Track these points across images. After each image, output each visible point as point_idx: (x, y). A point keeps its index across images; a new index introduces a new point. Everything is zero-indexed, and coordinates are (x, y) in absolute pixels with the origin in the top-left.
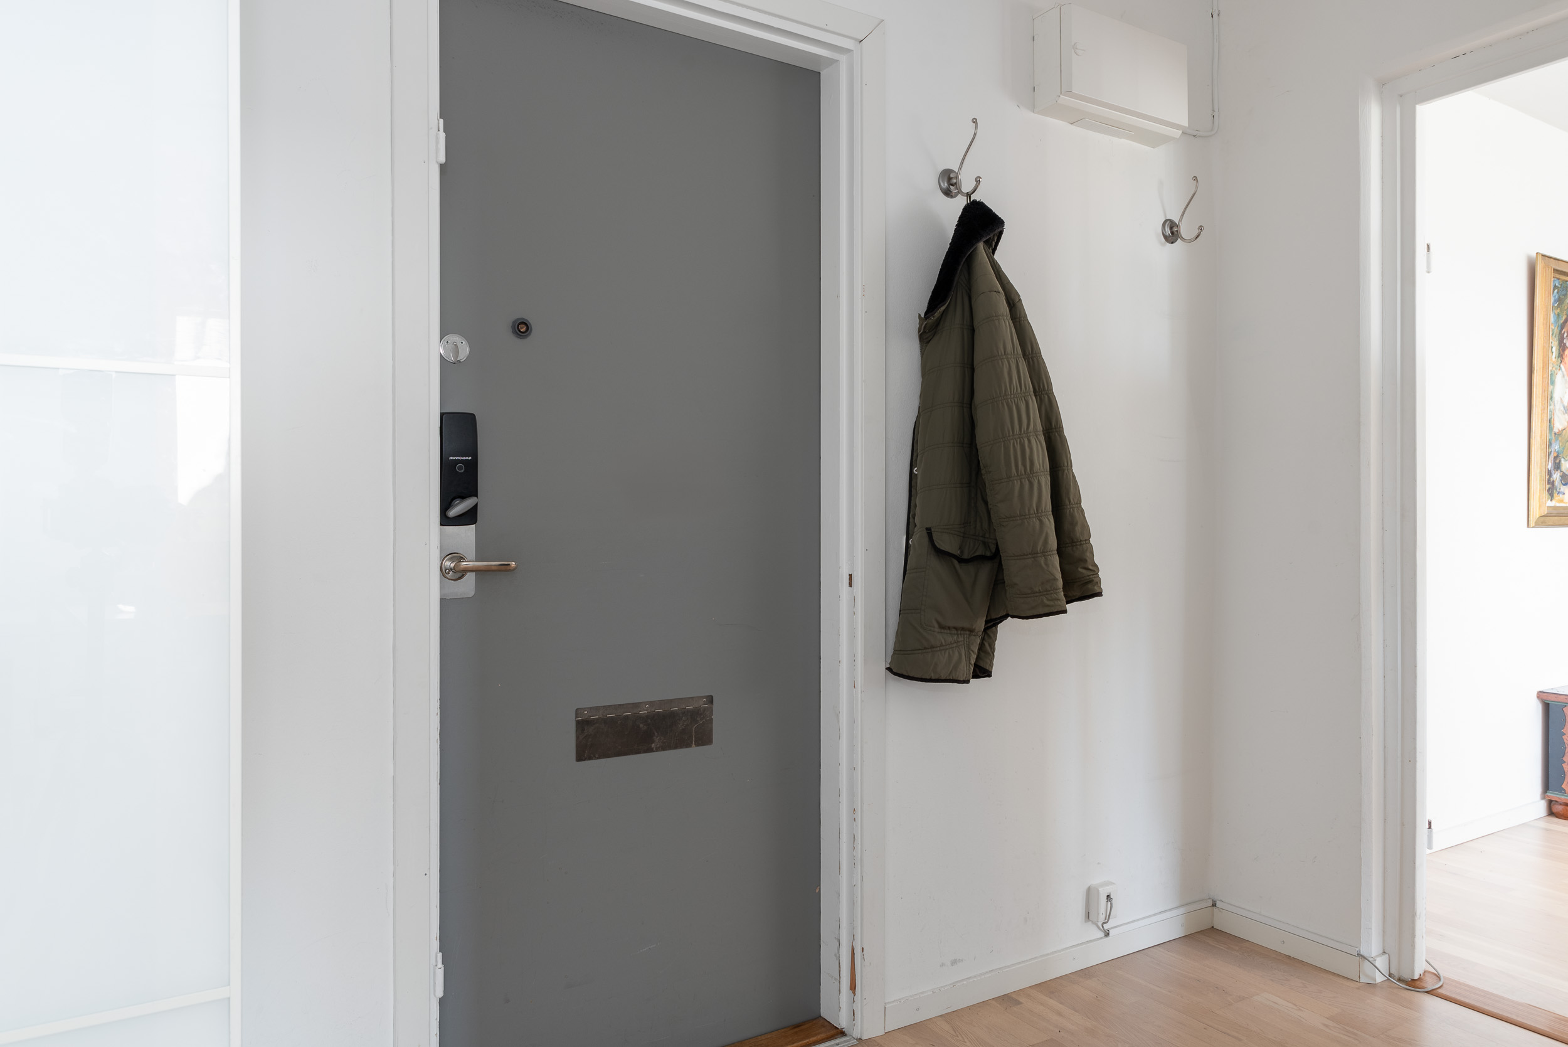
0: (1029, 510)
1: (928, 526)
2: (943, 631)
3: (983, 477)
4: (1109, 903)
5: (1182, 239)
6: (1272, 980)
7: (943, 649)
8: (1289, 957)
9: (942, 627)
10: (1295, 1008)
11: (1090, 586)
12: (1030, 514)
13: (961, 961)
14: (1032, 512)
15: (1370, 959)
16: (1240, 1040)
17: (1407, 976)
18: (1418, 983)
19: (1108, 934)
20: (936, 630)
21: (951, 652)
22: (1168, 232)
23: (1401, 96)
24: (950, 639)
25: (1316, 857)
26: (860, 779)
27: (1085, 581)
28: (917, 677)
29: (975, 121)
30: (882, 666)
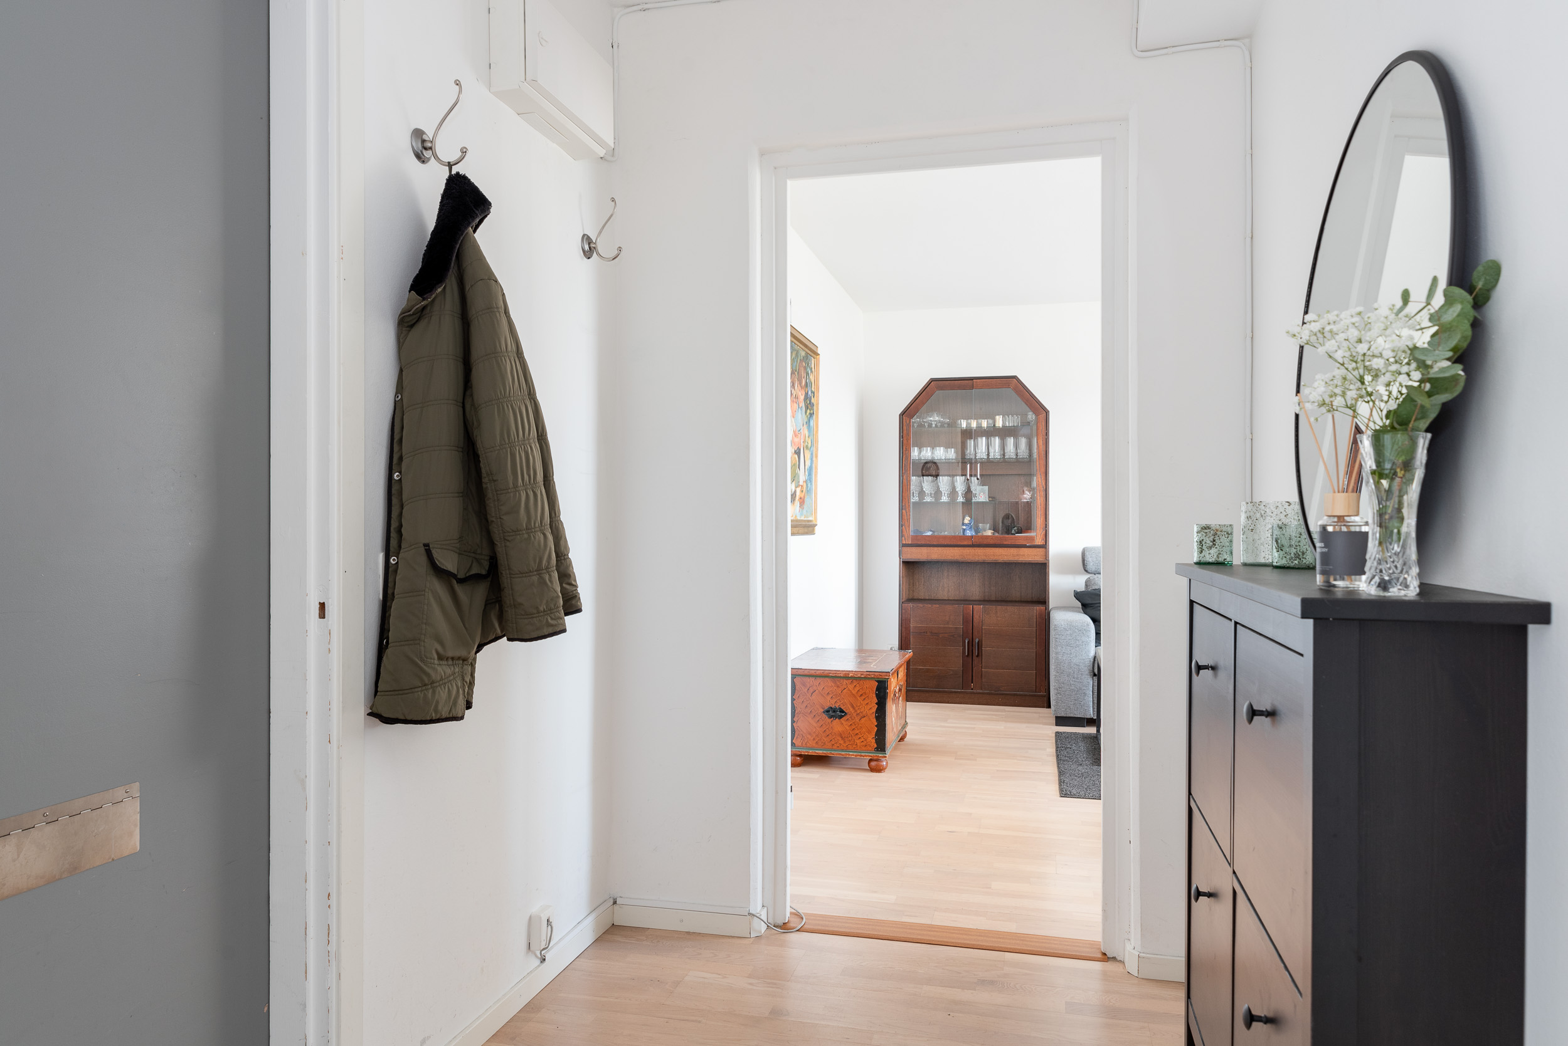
0: (535, 524)
1: (426, 542)
2: (441, 662)
3: (484, 486)
4: (549, 927)
5: (598, 254)
6: (689, 958)
7: (442, 684)
8: (688, 933)
9: (441, 658)
10: (720, 976)
11: (573, 602)
12: (535, 527)
13: (429, 1037)
14: (537, 525)
15: (758, 915)
16: (700, 1022)
17: (780, 922)
18: (788, 924)
19: (544, 960)
20: (436, 662)
21: (450, 685)
22: (587, 247)
23: (775, 168)
24: (449, 671)
25: (711, 836)
26: (335, 854)
27: (569, 597)
28: (416, 719)
29: (457, 83)
30: (361, 710)
